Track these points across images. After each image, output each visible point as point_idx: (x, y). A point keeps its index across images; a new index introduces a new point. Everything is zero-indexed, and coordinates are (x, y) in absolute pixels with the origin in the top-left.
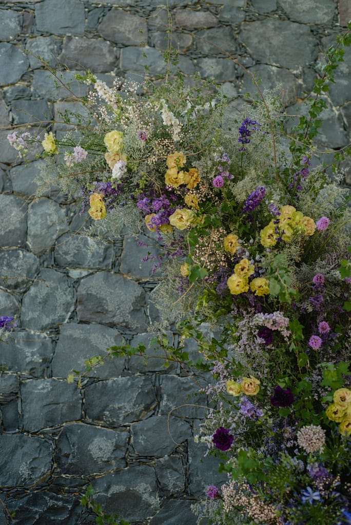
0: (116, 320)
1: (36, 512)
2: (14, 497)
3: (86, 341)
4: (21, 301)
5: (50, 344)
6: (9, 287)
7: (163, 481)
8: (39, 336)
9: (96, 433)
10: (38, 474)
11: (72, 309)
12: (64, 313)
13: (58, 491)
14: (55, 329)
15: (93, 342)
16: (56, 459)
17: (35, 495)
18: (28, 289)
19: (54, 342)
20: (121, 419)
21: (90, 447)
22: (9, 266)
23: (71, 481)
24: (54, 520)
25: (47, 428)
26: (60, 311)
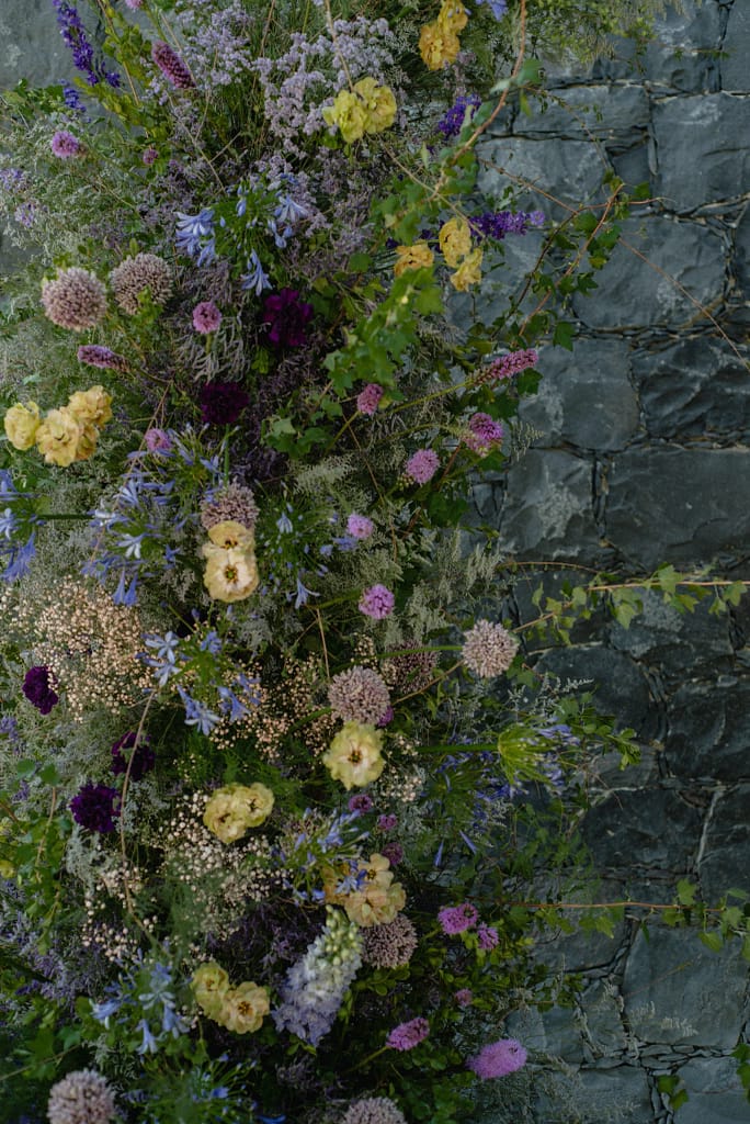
1: (695, 379)
2: (648, 348)
5: (714, 15)
10: (696, 302)
13: (739, 337)
16: (734, 271)
17: (692, 346)
19: (724, 8)
24: (732, 395)
25: (712, 203)
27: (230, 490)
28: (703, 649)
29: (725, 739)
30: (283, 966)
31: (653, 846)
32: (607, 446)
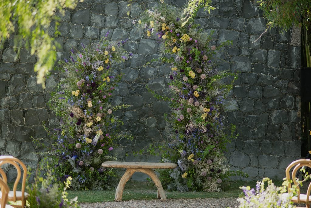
0: (155, 38)
1: (135, 88)
2: (129, 84)
3: (147, 44)
4: (129, 33)
5: (137, 45)
6: (126, 29)
7: (166, 81)
8: (134, 43)
9: (149, 68)
10: (135, 78)
11: (143, 35)
13: (140, 83)
16: (139, 75)
17: (134, 84)
18: (132, 29)
19: (139, 44)
20: (156, 65)
21: (148, 72)
22: (126, 23)
23: (143, 80)
25: (137, 67)
26: (140, 36)
27: (89, 98)
28: (135, 120)
29: (138, 130)
30: (93, 139)
31: (129, 143)
32: (124, 95)
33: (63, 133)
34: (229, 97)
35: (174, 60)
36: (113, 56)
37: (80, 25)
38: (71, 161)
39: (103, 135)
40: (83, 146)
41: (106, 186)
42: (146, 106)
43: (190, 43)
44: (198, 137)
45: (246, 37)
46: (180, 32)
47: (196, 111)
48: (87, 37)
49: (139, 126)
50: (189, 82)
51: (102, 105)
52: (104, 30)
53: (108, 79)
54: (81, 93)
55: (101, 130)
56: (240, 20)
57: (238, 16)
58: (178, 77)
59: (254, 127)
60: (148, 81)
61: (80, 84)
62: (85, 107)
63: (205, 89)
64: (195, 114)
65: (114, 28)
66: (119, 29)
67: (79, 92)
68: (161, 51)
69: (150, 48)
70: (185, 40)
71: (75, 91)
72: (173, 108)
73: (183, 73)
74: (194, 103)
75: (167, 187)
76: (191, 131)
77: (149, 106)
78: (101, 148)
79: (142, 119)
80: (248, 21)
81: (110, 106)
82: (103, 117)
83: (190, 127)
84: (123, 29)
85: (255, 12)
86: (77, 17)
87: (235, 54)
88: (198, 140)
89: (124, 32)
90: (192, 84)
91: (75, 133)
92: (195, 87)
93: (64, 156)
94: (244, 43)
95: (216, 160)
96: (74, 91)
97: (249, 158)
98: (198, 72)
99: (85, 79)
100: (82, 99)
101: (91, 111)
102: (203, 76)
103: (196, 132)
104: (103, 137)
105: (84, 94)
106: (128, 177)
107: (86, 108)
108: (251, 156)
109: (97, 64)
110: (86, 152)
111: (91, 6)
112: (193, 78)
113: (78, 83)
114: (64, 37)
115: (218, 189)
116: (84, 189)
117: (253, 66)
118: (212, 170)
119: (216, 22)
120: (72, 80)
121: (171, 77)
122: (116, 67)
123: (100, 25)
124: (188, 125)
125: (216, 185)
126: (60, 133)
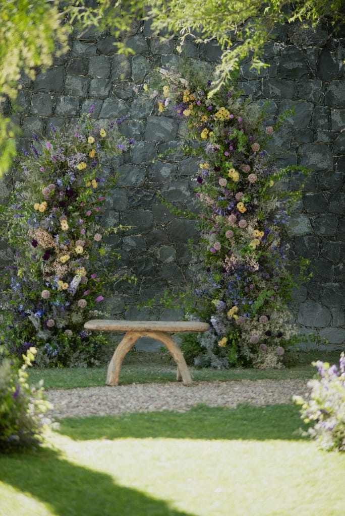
1: (139, 197)
2: (130, 190)
3: (159, 125)
4: (130, 106)
5: (143, 126)
6: (124, 99)
7: (191, 186)
8: (138, 122)
9: (163, 165)
10: (139, 182)
11: (153, 109)
12: (149, 112)
13: (148, 189)
14: (145, 119)
15: (162, 125)
16: (147, 176)
17: (138, 190)
18: (133, 100)
19: (145, 125)
20: (174, 159)
21: (161, 171)
23: (154, 184)
24: (146, 200)
25: (142, 162)
26: (147, 111)
27: (64, 216)
28: (141, 250)
29: (145, 268)
30: (70, 282)
31: (130, 289)
32: (122, 210)
33: (21, 274)
34: (297, 212)
35: (203, 152)
36: (101, 145)
37: (48, 93)
38: (35, 319)
39: (86, 276)
40: (54, 295)
41: (92, 360)
42: (158, 227)
43: (229, 123)
44: (244, 279)
45: (325, 112)
46: (214, 104)
47: (241, 236)
48: (59, 113)
49: (147, 261)
50: (228, 187)
51: (84, 227)
52: (87, 102)
53: (95, 184)
54: (49, 207)
55: (83, 268)
56: (314, 84)
57: (311, 77)
58: (210, 180)
59: (338, 261)
60: (161, 186)
61: (47, 192)
62: (57, 230)
63: (255, 199)
64: (240, 241)
65: (103, 99)
66: (113, 99)
67: (47, 205)
68: (182, 136)
69: (165, 131)
70: (222, 117)
71: (40, 203)
72: (202, 231)
73: (219, 173)
74: (237, 222)
75: (193, 361)
76: (233, 268)
77: (163, 227)
78: (83, 298)
79: (152, 250)
80: (328, 85)
81: (97, 227)
82: (87, 246)
83: (232, 263)
84: (120, 101)
85: (340, 70)
86: (42, 80)
87: (306, 140)
88: (245, 284)
89: (120, 105)
90: (233, 191)
91: (40, 274)
92: (239, 195)
93: (23, 311)
94: (322, 122)
95: (274, 316)
96: (38, 204)
97: (331, 312)
98: (244, 171)
99: (56, 183)
100: (51, 216)
101: (67, 236)
102: (252, 178)
103: (241, 270)
104: (87, 280)
105: (54, 209)
106: (129, 345)
107: (59, 231)
108: (334, 309)
109: (76, 159)
110: (58, 304)
111: (67, 61)
112: (236, 180)
113: (44, 190)
114: (21, 113)
115: (277, 363)
116: (56, 365)
117: (336, 160)
118: (268, 333)
119: (274, 87)
120: (35, 186)
121: (200, 180)
122: (108, 164)
123: (81, 94)
124: (227, 258)
125: (275, 358)
126: (15, 273)
